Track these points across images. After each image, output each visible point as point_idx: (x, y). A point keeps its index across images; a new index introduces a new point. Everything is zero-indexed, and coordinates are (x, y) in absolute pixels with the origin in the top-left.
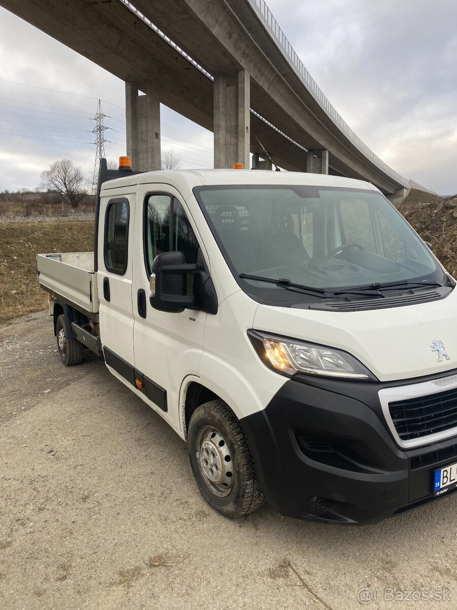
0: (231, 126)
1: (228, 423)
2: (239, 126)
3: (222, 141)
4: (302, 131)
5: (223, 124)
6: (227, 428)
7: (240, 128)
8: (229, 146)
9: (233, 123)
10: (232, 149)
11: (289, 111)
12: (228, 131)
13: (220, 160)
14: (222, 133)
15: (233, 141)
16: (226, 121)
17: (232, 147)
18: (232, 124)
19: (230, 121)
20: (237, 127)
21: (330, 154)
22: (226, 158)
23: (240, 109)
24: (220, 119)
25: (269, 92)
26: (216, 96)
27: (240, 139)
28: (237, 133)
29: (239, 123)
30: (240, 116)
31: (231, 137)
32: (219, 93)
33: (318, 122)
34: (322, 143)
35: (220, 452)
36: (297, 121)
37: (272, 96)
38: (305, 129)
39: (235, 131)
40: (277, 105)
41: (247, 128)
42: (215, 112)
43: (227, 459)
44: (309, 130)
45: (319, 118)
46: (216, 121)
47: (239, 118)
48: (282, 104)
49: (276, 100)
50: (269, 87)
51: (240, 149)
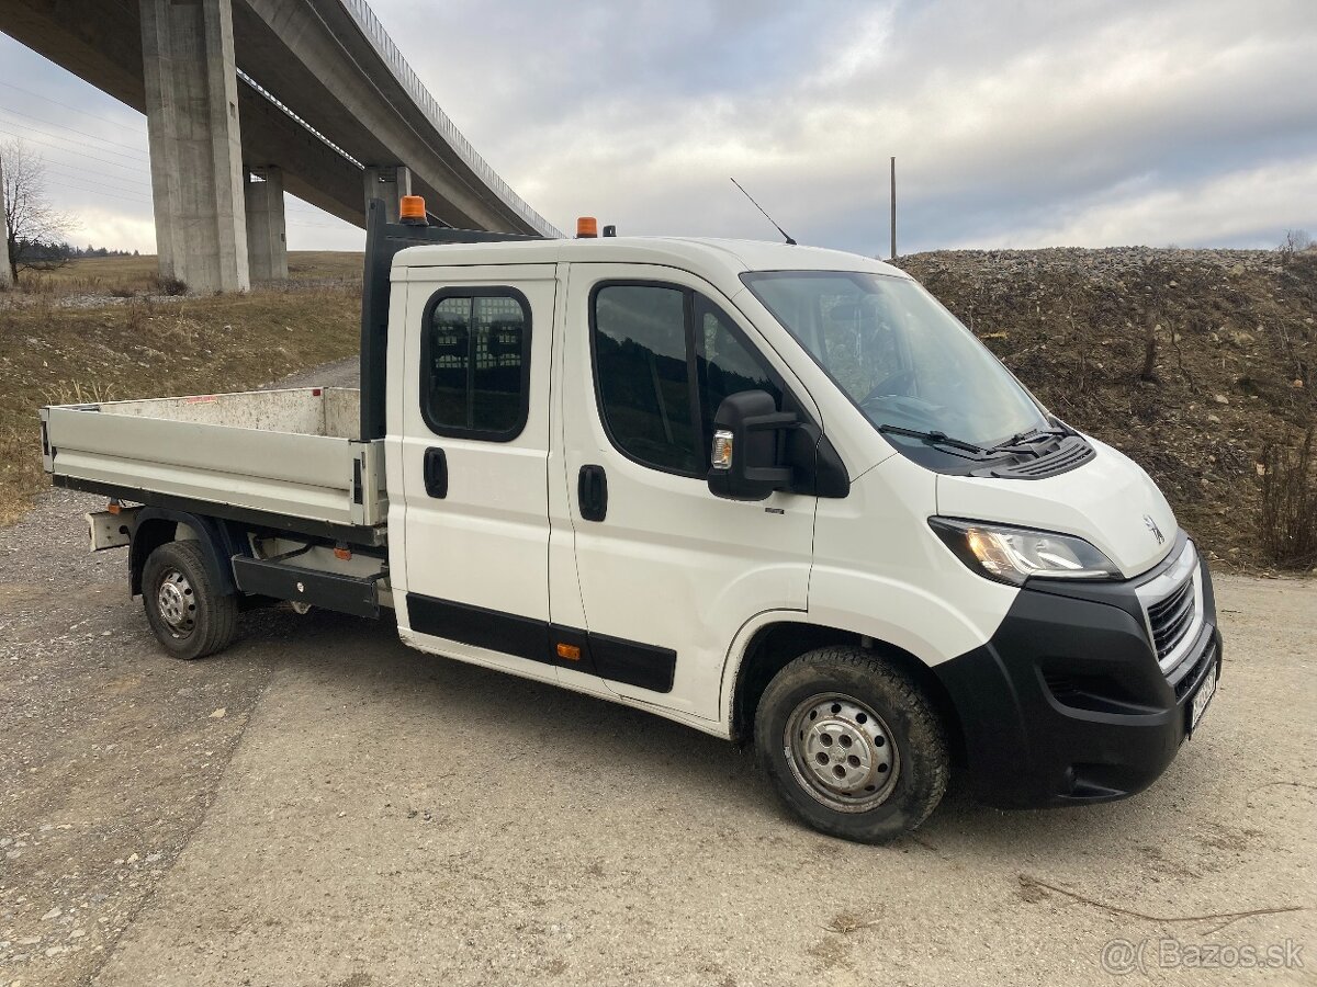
0: (190, 99)
1: (886, 679)
2: (212, 99)
3: (170, 131)
4: (352, 121)
5: (169, 91)
6: (886, 689)
7: (215, 105)
8: (189, 145)
9: (195, 92)
10: (197, 152)
11: (323, 76)
12: (183, 108)
13: (167, 175)
14: (168, 113)
15: (199, 133)
16: (177, 85)
17: (196, 147)
18: (193, 95)
19: (189, 86)
20: (206, 101)
21: (413, 175)
22: (184, 171)
23: (211, 61)
24: (160, 78)
25: (276, 29)
26: (146, 24)
27: (217, 130)
28: (207, 115)
29: (212, 93)
30: (213, 76)
31: (192, 123)
32: (154, 16)
33: (386, 106)
34: (397, 150)
35: (865, 734)
36: (341, 100)
37: (283, 38)
38: (358, 117)
39: (203, 110)
40: (294, 59)
41: (232, 105)
42: (146, 60)
43: (879, 741)
44: (366, 121)
45: (388, 96)
46: (149, 84)
47: (211, 81)
48: (306, 58)
49: (294, 47)
50: (275, 16)
51: (217, 153)
